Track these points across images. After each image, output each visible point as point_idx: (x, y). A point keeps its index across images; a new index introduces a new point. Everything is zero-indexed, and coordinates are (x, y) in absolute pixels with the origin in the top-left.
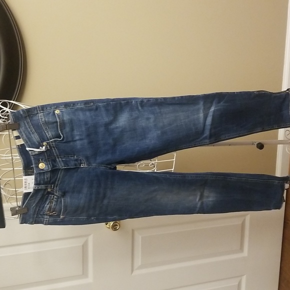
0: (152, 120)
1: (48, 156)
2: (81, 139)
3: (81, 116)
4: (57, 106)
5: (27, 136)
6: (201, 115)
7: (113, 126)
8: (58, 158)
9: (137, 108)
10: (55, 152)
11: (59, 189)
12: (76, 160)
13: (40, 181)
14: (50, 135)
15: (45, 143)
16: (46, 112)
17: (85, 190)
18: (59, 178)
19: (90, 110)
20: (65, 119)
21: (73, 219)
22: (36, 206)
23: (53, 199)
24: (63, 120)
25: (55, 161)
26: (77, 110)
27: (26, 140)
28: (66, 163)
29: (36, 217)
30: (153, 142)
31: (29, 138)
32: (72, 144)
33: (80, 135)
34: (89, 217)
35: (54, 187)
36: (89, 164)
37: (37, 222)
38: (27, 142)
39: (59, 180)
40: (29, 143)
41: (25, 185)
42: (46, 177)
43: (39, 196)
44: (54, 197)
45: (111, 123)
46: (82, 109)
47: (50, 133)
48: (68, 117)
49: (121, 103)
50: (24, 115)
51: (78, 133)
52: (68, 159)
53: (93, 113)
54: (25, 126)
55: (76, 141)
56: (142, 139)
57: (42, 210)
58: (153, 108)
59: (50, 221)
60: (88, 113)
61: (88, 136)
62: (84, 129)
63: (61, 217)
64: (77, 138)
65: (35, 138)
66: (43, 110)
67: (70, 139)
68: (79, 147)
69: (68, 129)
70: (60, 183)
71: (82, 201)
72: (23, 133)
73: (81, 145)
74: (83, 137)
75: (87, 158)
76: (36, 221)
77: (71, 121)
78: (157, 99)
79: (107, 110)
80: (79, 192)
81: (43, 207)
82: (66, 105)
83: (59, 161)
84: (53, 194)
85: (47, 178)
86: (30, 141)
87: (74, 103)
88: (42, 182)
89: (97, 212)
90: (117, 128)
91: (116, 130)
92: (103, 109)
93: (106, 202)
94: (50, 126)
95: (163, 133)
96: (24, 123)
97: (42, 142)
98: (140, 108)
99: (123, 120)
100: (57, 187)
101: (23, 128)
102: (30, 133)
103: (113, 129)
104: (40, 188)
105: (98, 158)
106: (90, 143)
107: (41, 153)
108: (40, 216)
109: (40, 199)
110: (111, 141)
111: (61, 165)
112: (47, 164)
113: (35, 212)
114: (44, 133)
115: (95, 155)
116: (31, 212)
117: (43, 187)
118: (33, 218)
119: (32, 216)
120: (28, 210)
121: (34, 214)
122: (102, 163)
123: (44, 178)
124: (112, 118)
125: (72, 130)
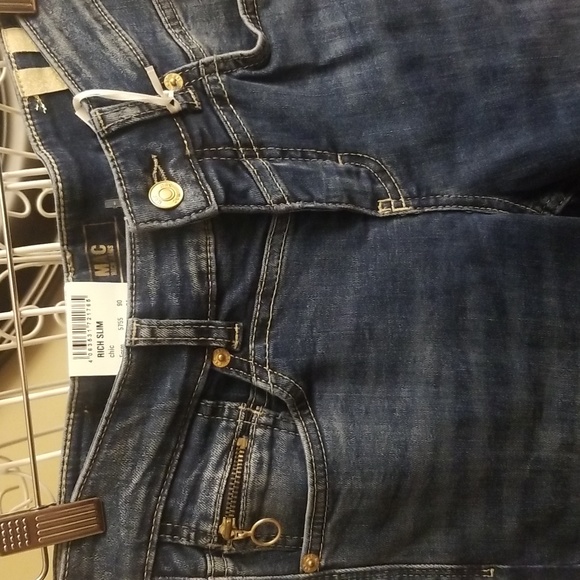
1: (193, 146)
2: (356, 55)
8: (251, 156)
11: (276, 353)
12: (351, 175)
13: (161, 295)
14: (196, 45)
17: (425, 355)
18: (269, 282)
22: (151, 483)
23: (245, 431)
27: (70, 63)
31: (85, 56)
33: (351, 29)
35: (244, 343)
36: (420, 194)
38: (78, 73)
39: (267, 296)
41: (77, 330)
42: (192, 269)
44: (249, 416)
51: (342, 21)
52: (303, 167)
57: (185, 515)
63: (308, 561)
64: (338, 47)
65: (120, 47)
68: (351, 99)
72: (55, 34)
73: (364, 86)
80: (393, 371)
81: (194, 490)
85: (202, 276)
86: (91, 67)
88: (174, 301)
89: (511, 525)
97: (160, 73)
100: (260, 338)
102: (89, 31)
108: (177, 560)
112: (196, 182)
113: (144, 527)
114: (161, 35)
116: (123, 529)
121: (140, 548)
123: (185, 275)
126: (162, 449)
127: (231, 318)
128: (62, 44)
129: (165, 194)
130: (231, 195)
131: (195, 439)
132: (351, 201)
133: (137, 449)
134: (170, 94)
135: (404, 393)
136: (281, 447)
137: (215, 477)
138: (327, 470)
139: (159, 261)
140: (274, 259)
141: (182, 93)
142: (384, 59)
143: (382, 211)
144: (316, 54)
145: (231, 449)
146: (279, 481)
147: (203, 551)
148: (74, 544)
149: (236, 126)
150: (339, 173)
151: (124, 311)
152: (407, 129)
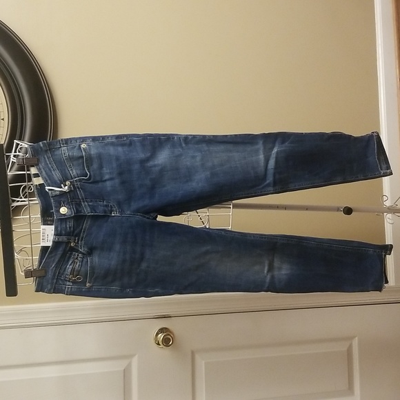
0: (198, 159)
1: (71, 199)
2: (111, 179)
3: (111, 150)
4: (84, 140)
5: (47, 174)
6: (262, 157)
7: (151, 163)
8: (84, 202)
9: (181, 145)
10: (80, 194)
11: (85, 244)
12: (106, 206)
13: (61, 231)
14: (75, 173)
15: (68, 183)
16: (70, 146)
17: (117, 247)
18: (85, 229)
19: (123, 145)
20: (92, 153)
21: (103, 290)
22: (56, 267)
23: (77, 259)
24: (90, 155)
25: (79, 205)
26: (108, 144)
27: (45, 178)
28: (93, 209)
29: (56, 283)
30: (200, 185)
31: (49, 176)
32: (100, 185)
33: (110, 173)
34: (123, 288)
35: (78, 241)
36: (122, 212)
37: (56, 290)
38: (47, 181)
39: (84, 232)
40: (49, 181)
41: (43, 236)
42: (68, 226)
43: (60, 252)
44: (78, 255)
45: (148, 160)
46: (112, 144)
47: (74, 171)
48: (96, 151)
49: (160, 139)
50: (44, 148)
51: (108, 171)
52: (95, 205)
53: (126, 148)
54: (46, 161)
55: (106, 180)
56: (187, 181)
57: (63, 274)
58: (200, 146)
59: (73, 290)
60: (120, 149)
61: (120, 174)
62: (114, 165)
63: (88, 285)
64: (107, 177)
65: (57, 175)
66: (66, 143)
67: (98, 178)
68: (109, 189)
69: (95, 166)
70: (86, 236)
71: (113, 262)
72: (42, 170)
73: (112, 186)
74: (114, 176)
75: (119, 204)
76: (55, 288)
77: (100, 156)
78: (204, 136)
79: (143, 146)
81: (65, 269)
82: (95, 139)
83: (85, 206)
84: (77, 251)
85: (70, 228)
86: (50, 179)
87: (104, 138)
88: (64, 232)
89: (134, 281)
90: (155, 166)
91: (153, 169)
92: (138, 144)
93: (144, 265)
94: (75, 163)
95: (213, 175)
96: (44, 158)
97: (65, 181)
98: (184, 145)
99: (163, 157)
100: (82, 240)
101: (43, 164)
102: (50, 170)
103: (151, 167)
104: (60, 240)
105: (132, 204)
106: (123, 183)
107: (63, 194)
108: (60, 282)
109: (61, 257)
110: (148, 182)
111: (87, 210)
112: (70, 209)
113: (54, 275)
114: (67, 170)
115: (129, 199)
116: (50, 275)
117: (64, 238)
118: (52, 283)
119: (50, 281)
120: (46, 272)
121: (53, 279)
122: (137, 211)
123: (66, 227)
124: (149, 154)
125: (101, 167)
126: (59, 261)
127: (76, 236)
128: (44, 172)
129: (63, 210)
130: (78, 211)
131: (66, 259)
132: (105, 213)
133: (54, 260)
134: (67, 187)
135: (112, 254)
136: (84, 262)
137: (69, 268)
138: (93, 268)
139: (61, 224)
140: (86, 224)
141: (69, 187)
142: (117, 181)
143: (113, 215)
144: (102, 178)
145: (73, 262)
146: (83, 269)
147: (66, 281)
148: (40, 277)
149: (81, 195)
150: (104, 206)
151: (53, 232)
152: (121, 197)
